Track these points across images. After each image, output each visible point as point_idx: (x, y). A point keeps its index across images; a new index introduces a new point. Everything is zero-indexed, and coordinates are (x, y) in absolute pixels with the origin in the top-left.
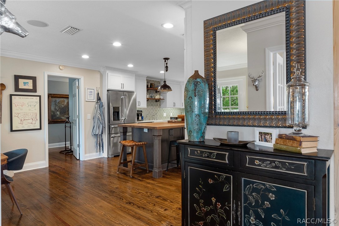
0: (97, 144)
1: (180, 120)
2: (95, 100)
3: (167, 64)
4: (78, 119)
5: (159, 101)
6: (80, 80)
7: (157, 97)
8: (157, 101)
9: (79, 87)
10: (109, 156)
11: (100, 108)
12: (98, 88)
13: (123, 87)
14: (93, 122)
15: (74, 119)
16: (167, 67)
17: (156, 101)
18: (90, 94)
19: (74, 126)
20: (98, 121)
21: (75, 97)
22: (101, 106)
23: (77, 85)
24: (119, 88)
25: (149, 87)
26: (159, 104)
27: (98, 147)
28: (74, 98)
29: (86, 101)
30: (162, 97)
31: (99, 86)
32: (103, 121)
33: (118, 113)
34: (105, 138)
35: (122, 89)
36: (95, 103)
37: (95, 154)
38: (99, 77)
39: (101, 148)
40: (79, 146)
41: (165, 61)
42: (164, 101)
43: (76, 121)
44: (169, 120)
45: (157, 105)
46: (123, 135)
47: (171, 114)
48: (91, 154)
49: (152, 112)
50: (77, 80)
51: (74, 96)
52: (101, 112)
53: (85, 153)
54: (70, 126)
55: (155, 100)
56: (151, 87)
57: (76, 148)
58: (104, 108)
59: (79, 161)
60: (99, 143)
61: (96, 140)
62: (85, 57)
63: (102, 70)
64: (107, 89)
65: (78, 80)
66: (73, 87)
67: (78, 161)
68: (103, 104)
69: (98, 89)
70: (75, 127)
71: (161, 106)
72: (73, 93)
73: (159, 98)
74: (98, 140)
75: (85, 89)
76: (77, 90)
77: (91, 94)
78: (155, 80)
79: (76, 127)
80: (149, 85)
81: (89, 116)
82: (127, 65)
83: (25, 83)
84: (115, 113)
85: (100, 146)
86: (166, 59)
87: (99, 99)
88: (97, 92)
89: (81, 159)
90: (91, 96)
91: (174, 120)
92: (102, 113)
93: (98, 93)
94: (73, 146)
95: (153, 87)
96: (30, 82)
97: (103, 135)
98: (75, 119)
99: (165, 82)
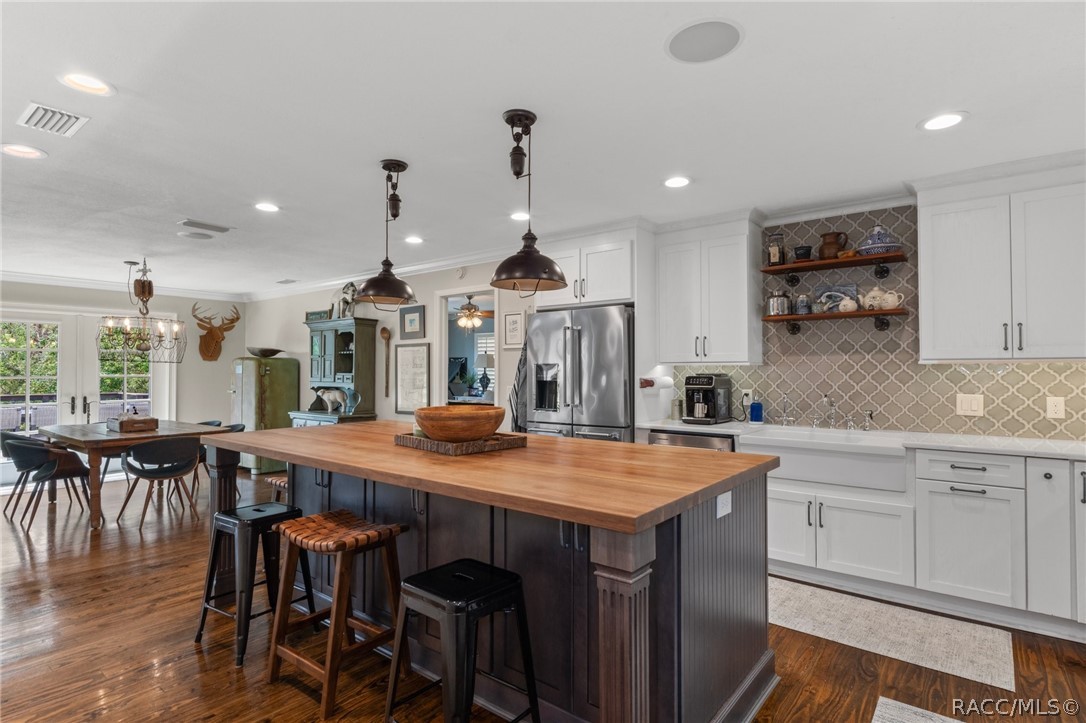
13: (582, 293)
17: (882, 324)
18: (511, 328)
29: (505, 350)
35: (579, 301)
41: (390, 176)
55: (871, 321)
64: (536, 309)
75: (500, 316)
77: (515, 330)
83: (412, 321)
90: (515, 333)
96: (408, 317)
99: (387, 264)
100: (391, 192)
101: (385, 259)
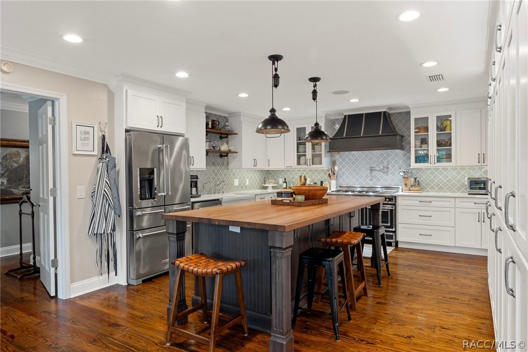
0: (101, 256)
1: (301, 198)
2: (95, 153)
3: (276, 70)
4: (51, 199)
5: (226, 156)
6: (56, 103)
7: (224, 148)
8: (224, 155)
9: (54, 120)
10: (131, 282)
11: (109, 170)
12: (104, 125)
13: (160, 125)
14: (91, 205)
15: (41, 196)
16: (276, 77)
17: (221, 156)
18: (83, 137)
19: (41, 214)
20: (105, 201)
21: (45, 145)
22: (111, 165)
23: (50, 114)
24: (152, 126)
25: (210, 127)
26: (225, 163)
27: (105, 263)
28: (41, 147)
29: (74, 155)
30: (233, 149)
31: (105, 120)
32: (117, 203)
33: (151, 182)
34: (121, 240)
35: (159, 129)
36: (95, 159)
37: (96, 279)
38: (106, 98)
39: (112, 264)
40: (55, 264)
41: (274, 63)
42: (236, 156)
43: (47, 201)
44: (275, 197)
45: (223, 164)
46: (177, 241)
47: (247, 180)
48: (86, 282)
49: (214, 178)
50: (49, 103)
51: (43, 142)
52: (112, 181)
53: (72, 281)
54: (33, 212)
55: (219, 154)
56: (213, 127)
57: (47, 268)
58: (119, 170)
59: (56, 303)
60: (106, 253)
61: (98, 246)
62: (73, 38)
63: (113, 84)
64: (125, 127)
65: (53, 102)
66: (40, 120)
67: (53, 301)
68: (116, 163)
69: (103, 128)
70: (44, 216)
71: (230, 167)
72: (40, 136)
73: (228, 149)
74: (105, 247)
75: (70, 124)
76: (50, 127)
77: (87, 139)
78: (218, 114)
79: (46, 216)
80: (210, 123)
81: (83, 191)
82: (175, 74)
84: (143, 183)
85: (109, 259)
86: (275, 58)
87: (105, 149)
88: (101, 134)
89: (60, 296)
90: (86, 142)
91: (287, 200)
92: (113, 183)
93: (104, 136)
94: (39, 255)
95: (217, 127)
97: (117, 234)
98: (45, 197)
99: (273, 111)
100: (274, 73)
101: (272, 108)
